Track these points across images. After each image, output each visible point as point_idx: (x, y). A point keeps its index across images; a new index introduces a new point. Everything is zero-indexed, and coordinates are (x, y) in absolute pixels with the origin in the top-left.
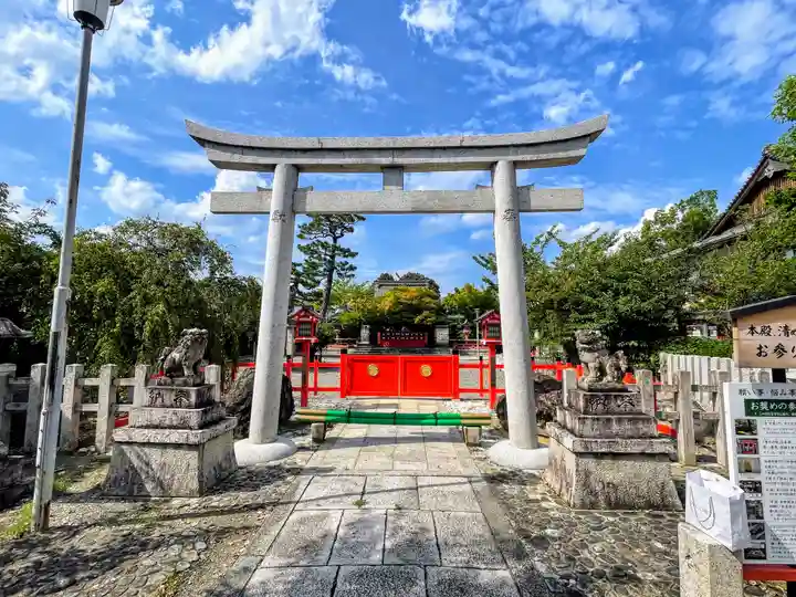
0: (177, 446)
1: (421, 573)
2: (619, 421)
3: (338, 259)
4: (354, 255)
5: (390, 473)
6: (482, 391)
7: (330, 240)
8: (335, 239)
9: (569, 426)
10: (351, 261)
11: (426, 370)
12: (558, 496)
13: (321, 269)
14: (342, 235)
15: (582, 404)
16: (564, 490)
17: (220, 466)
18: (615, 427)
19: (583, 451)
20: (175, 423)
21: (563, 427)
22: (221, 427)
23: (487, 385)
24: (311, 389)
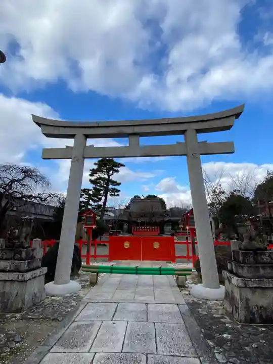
0: (12, 281)
1: (144, 358)
2: (263, 268)
3: (111, 187)
4: (119, 184)
5: (132, 301)
6: (188, 257)
7: (106, 176)
8: (109, 176)
9: (234, 271)
10: (117, 187)
11: (156, 245)
12: (231, 315)
13: (102, 192)
14: (113, 174)
15: (241, 258)
16: (234, 312)
17: (35, 295)
18: (262, 272)
19: (243, 286)
20: (12, 269)
21: (231, 272)
22: (38, 272)
23: (191, 254)
24: (92, 256)
